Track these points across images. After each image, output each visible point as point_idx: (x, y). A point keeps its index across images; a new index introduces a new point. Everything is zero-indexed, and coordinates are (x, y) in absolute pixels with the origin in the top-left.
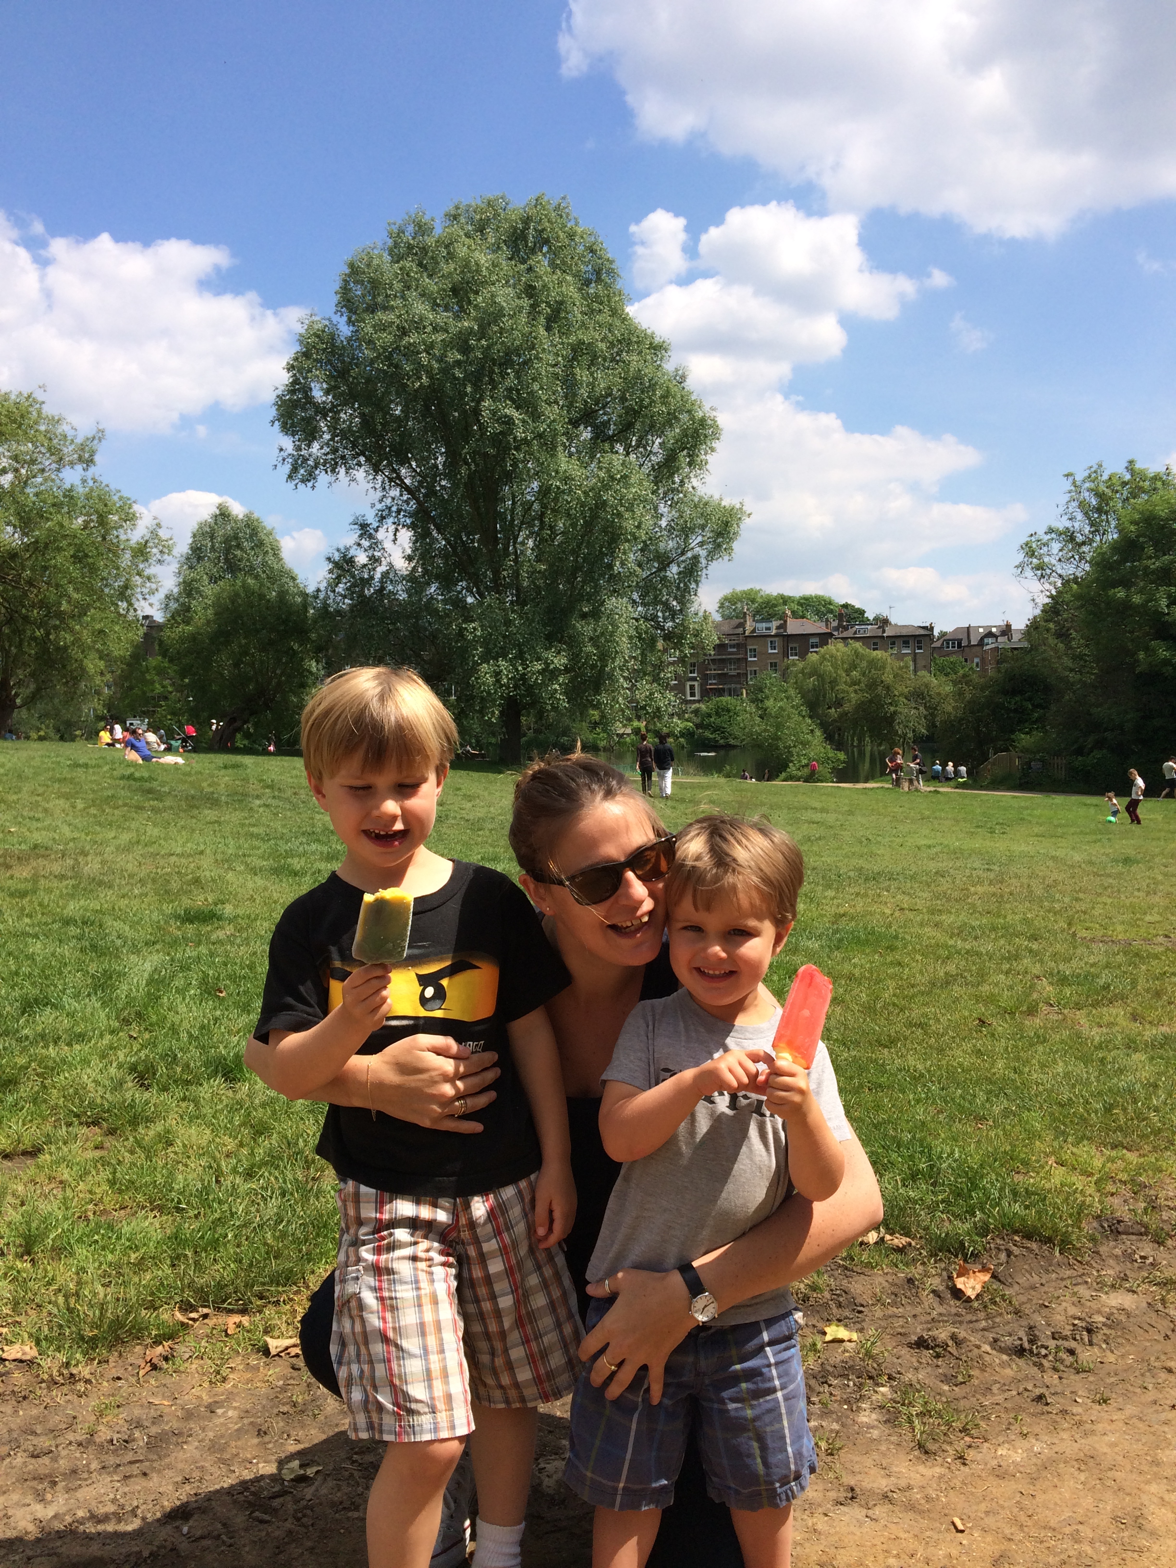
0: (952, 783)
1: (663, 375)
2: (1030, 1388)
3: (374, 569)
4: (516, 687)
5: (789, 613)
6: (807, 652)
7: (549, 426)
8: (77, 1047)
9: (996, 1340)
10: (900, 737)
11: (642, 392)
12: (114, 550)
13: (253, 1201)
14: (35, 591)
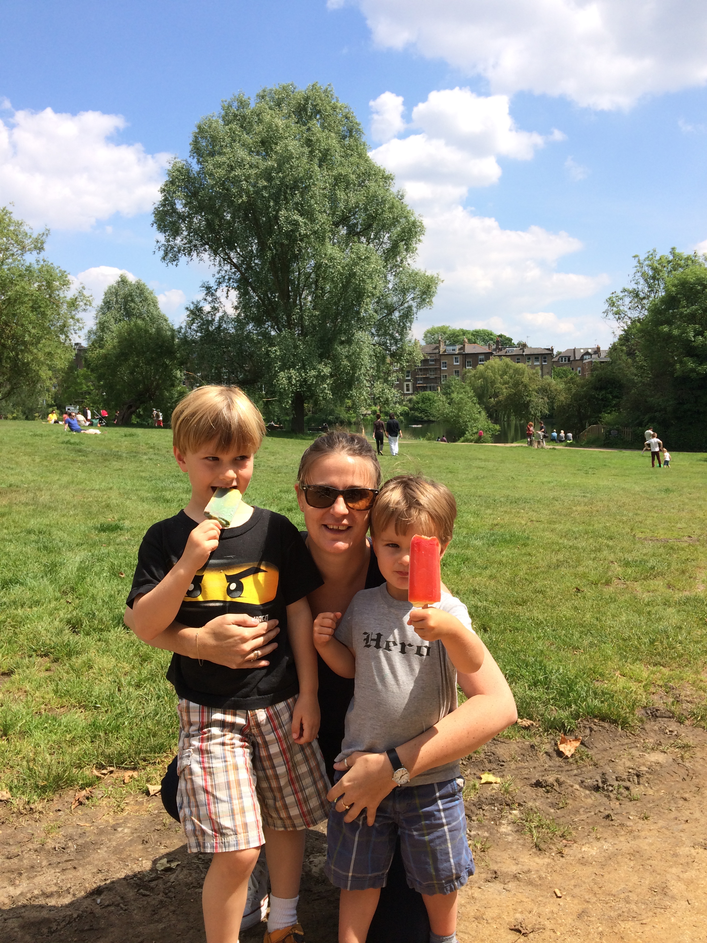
0: (563, 444)
1: (390, 194)
2: (602, 811)
3: (215, 315)
4: (301, 386)
5: (466, 340)
6: (477, 364)
7: (320, 226)
8: (35, 609)
9: (582, 782)
10: (533, 415)
11: (377, 205)
12: (55, 303)
13: (140, 702)
14: (9, 329)
